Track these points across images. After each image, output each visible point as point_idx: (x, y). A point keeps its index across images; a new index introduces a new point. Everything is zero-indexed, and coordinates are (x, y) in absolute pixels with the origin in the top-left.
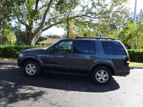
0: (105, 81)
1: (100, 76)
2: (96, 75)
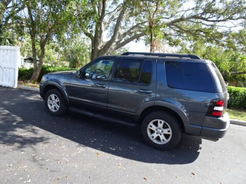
0: (164, 143)
1: (156, 132)
2: (149, 127)
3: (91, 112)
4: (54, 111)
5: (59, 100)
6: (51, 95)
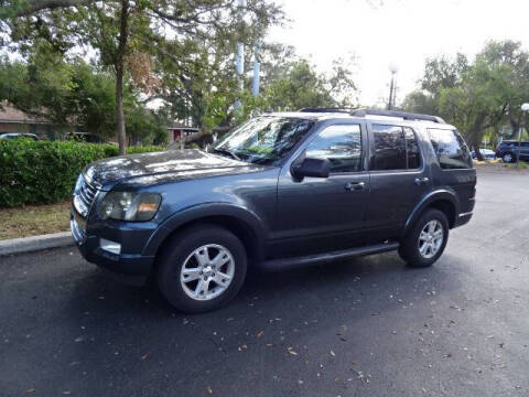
4: (209, 296)
5: (229, 257)
6: (197, 252)
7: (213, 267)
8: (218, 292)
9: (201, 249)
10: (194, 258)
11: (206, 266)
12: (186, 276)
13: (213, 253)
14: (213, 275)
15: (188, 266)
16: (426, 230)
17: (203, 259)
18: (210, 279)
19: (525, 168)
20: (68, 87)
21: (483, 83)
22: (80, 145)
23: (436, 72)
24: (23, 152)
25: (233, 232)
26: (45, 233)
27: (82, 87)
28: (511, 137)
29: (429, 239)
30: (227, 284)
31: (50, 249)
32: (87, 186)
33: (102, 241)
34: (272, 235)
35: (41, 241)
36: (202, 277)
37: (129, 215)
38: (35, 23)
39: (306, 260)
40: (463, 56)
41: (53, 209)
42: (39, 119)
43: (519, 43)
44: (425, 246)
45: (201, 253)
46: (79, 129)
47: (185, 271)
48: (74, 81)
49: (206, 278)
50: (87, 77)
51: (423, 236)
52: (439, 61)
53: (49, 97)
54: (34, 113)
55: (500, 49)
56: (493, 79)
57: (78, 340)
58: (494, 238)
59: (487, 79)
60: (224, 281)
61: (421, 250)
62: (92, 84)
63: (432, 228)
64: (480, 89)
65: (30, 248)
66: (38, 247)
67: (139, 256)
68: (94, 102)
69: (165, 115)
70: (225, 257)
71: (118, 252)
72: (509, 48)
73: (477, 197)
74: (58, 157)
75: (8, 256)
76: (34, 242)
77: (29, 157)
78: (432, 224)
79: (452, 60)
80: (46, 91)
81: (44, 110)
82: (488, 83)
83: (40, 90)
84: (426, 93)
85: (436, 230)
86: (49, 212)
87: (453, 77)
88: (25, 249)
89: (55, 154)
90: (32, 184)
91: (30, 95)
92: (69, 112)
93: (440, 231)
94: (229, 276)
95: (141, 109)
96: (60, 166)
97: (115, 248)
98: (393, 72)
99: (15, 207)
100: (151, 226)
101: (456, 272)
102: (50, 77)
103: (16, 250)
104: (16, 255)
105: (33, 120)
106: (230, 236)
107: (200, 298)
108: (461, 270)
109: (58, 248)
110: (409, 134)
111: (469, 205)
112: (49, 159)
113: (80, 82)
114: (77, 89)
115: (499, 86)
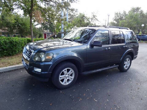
3: (100, 68)
4: (67, 84)
5: (73, 71)
6: (64, 70)
7: (68, 75)
8: (70, 82)
9: (65, 69)
10: (63, 72)
11: (66, 74)
12: (61, 78)
13: (68, 70)
14: (68, 77)
15: (61, 75)
16: (126, 61)
17: (65, 72)
18: (68, 78)
19: (143, 42)
20: (13, 21)
21: (131, 19)
22: (20, 38)
23: (118, 16)
24: (3, 41)
25: (74, 64)
26: (13, 65)
27: (17, 22)
28: (138, 34)
29: (127, 63)
30: (72, 80)
31: (15, 70)
32: (28, 51)
33: (35, 68)
34: (85, 64)
35: (12, 68)
36: (65, 78)
37: (43, 60)
38: (4, 3)
39: (94, 71)
40: (125, 12)
41: (13, 57)
42: (5, 31)
43: (140, 8)
44: (125, 65)
45: (65, 71)
46: (17, 34)
47: (60, 76)
48: (15, 20)
49: (66, 78)
50: (19, 19)
51: (125, 63)
52: (118, 13)
53: (8, 24)
54: (3, 29)
55: (135, 9)
56: (134, 18)
57: (29, 99)
58: (141, 62)
59: (132, 18)
60: (71, 79)
61: (124, 67)
62: (20, 21)
63: (127, 60)
64: (130, 20)
65: (9, 70)
66: (11, 69)
67: (47, 73)
68: (21, 26)
69: (42, 29)
70: (72, 71)
71: (40, 71)
72: (138, 9)
73: (139, 51)
74: (14, 42)
75: (2, 72)
76: (10, 68)
77: (5, 42)
78: (127, 59)
79: (122, 13)
80: (7, 23)
81: (7, 28)
82: (133, 19)
83: (5, 22)
84: (115, 22)
85: (128, 61)
86: (12, 58)
87: (122, 17)
88: (7, 70)
89: (13, 41)
90: (6, 50)
91: (2, 24)
92: (14, 29)
93: (129, 61)
94: (73, 77)
95: (35, 28)
96: (15, 45)
97: (39, 70)
98: (109, 16)
99: (2, 57)
100: (51, 63)
101: (135, 73)
102: (8, 19)
103: (4, 71)
104: (5, 72)
105: (3, 31)
106: (73, 65)
107: (65, 84)
108: (136, 72)
109: (17, 69)
110: (121, 33)
111: (137, 53)
112: (11, 42)
113: (17, 20)
114: (16, 22)
115: (136, 20)
